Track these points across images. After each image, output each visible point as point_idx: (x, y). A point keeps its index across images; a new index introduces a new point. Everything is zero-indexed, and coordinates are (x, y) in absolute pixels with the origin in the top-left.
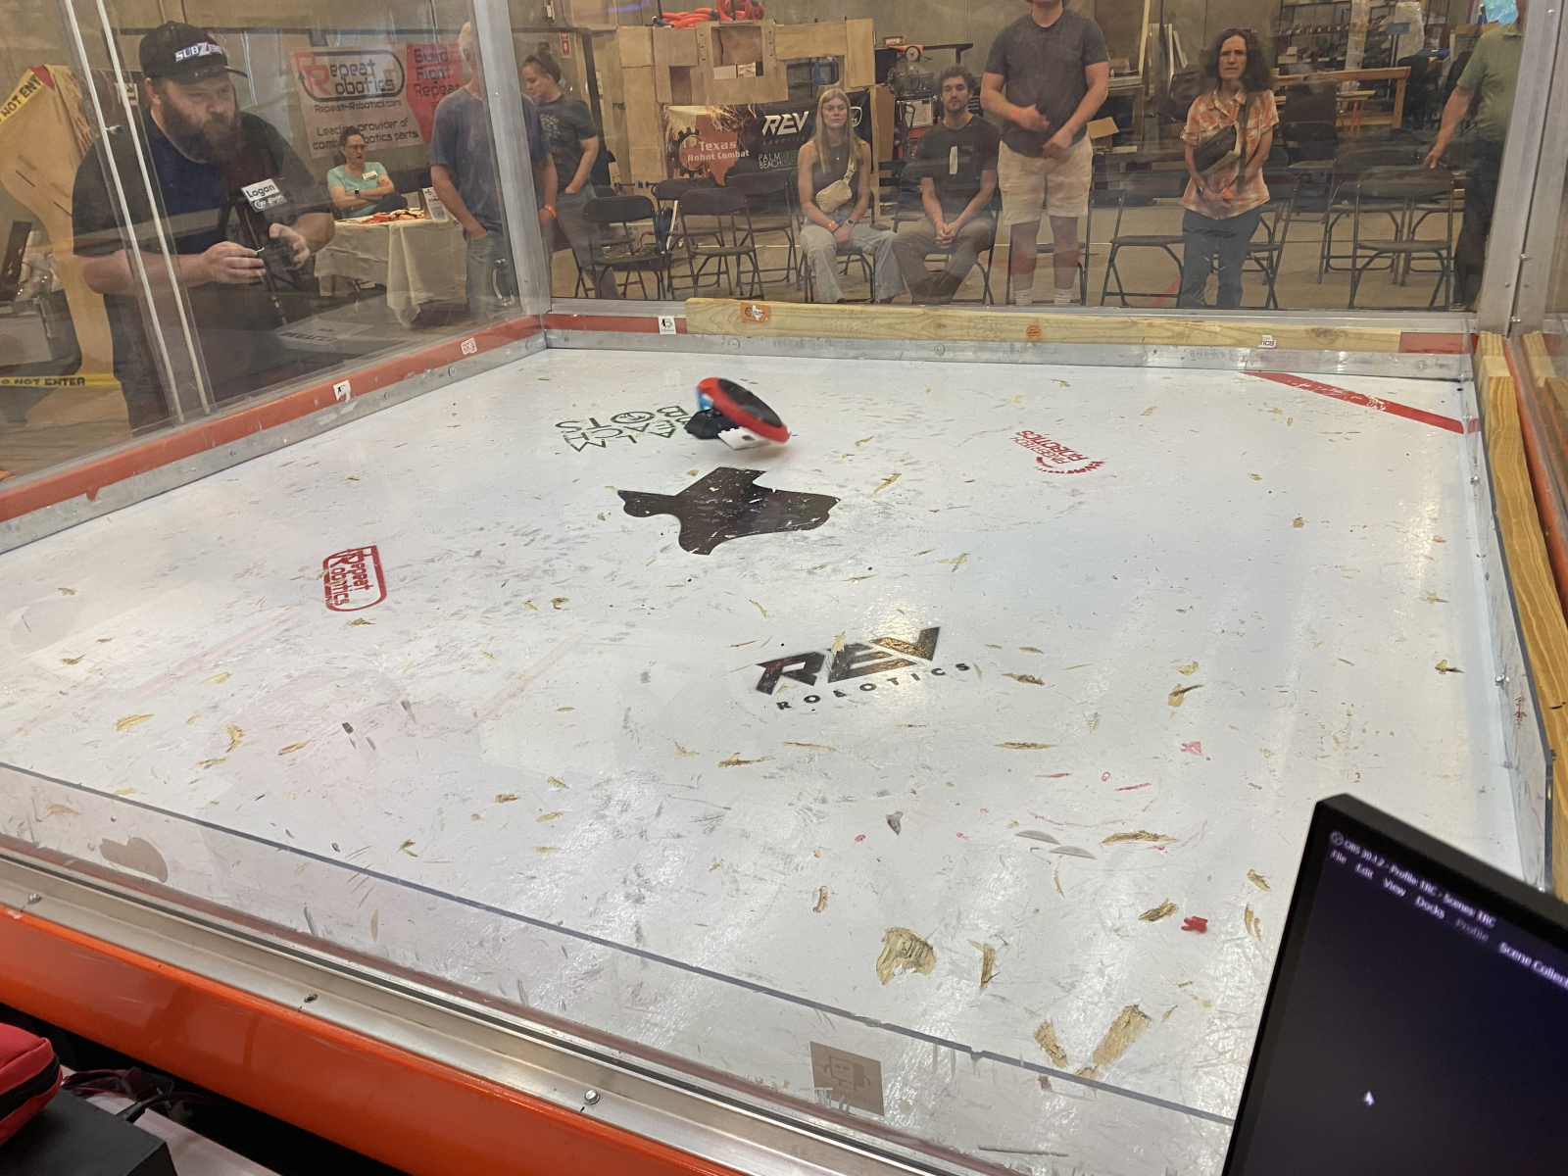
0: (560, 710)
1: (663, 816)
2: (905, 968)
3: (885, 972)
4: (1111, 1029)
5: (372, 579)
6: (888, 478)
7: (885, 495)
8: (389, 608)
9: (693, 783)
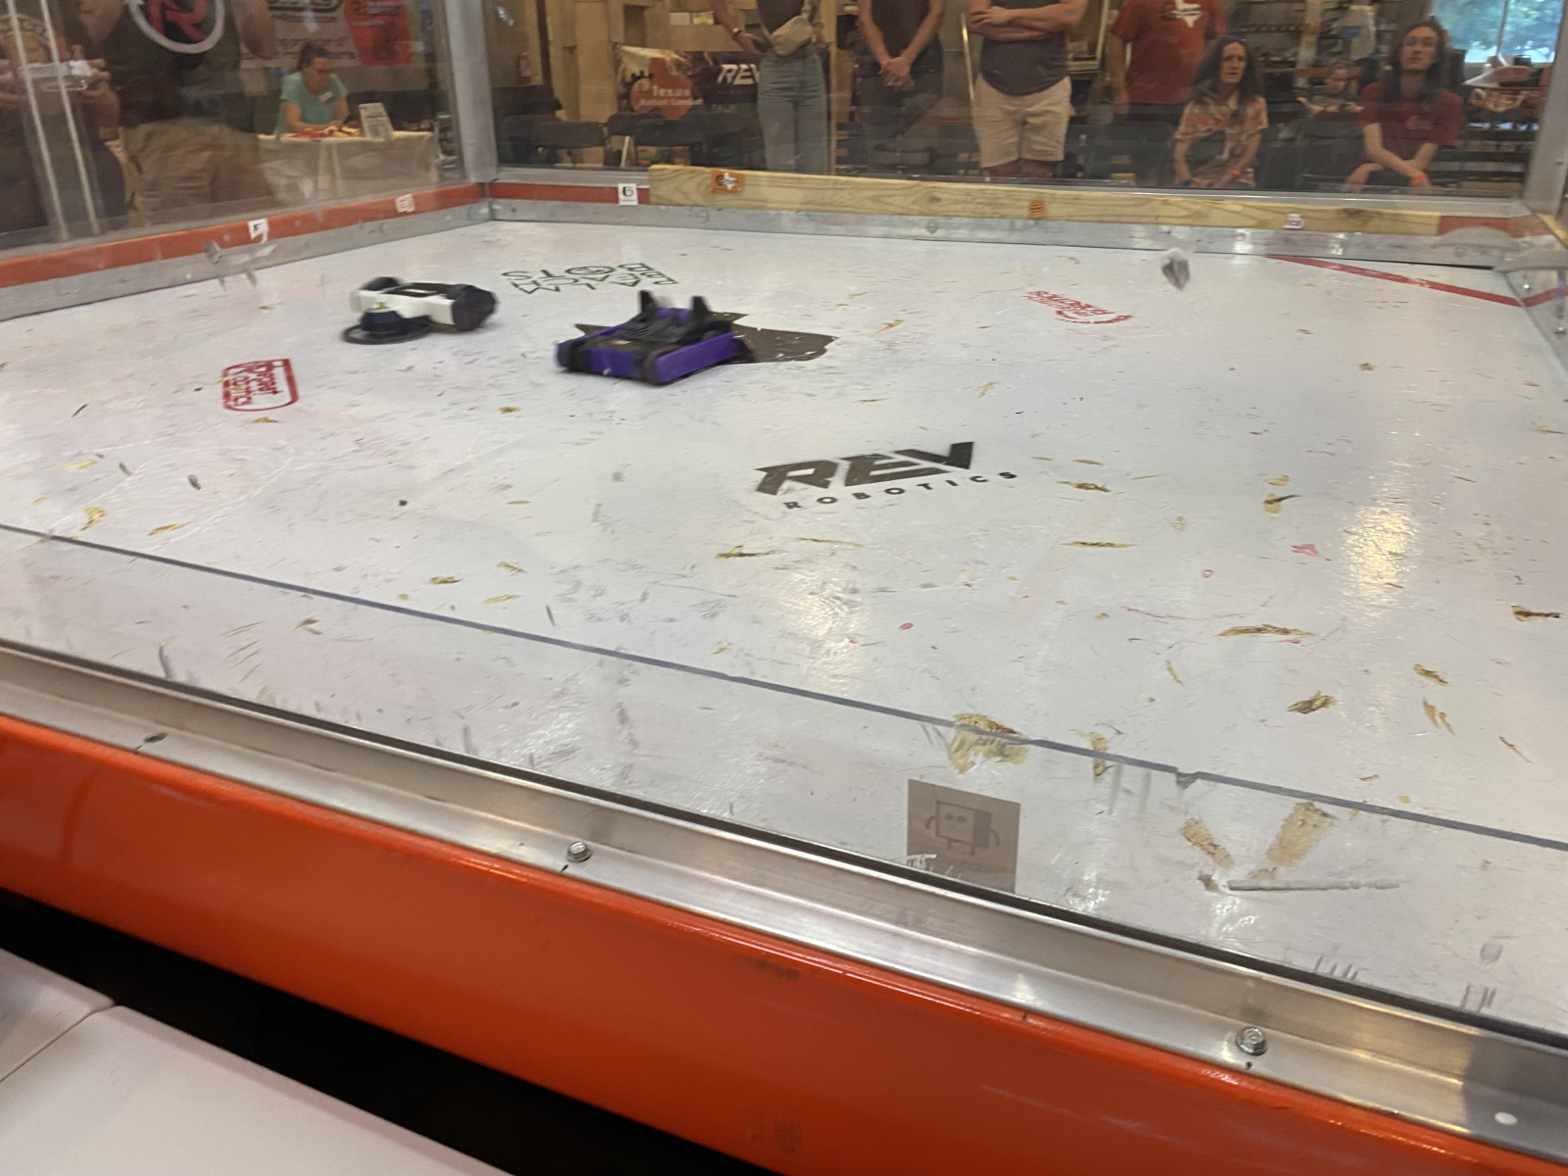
0: (511, 503)
1: (647, 601)
2: (988, 755)
3: (962, 761)
4: (1283, 827)
5: (282, 384)
6: (891, 322)
7: (889, 335)
8: (299, 410)
9: (683, 572)
